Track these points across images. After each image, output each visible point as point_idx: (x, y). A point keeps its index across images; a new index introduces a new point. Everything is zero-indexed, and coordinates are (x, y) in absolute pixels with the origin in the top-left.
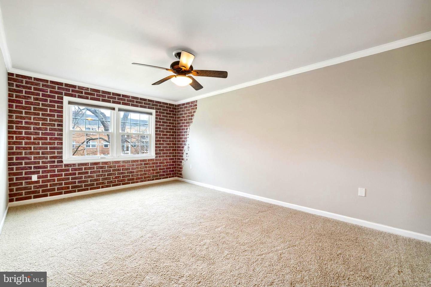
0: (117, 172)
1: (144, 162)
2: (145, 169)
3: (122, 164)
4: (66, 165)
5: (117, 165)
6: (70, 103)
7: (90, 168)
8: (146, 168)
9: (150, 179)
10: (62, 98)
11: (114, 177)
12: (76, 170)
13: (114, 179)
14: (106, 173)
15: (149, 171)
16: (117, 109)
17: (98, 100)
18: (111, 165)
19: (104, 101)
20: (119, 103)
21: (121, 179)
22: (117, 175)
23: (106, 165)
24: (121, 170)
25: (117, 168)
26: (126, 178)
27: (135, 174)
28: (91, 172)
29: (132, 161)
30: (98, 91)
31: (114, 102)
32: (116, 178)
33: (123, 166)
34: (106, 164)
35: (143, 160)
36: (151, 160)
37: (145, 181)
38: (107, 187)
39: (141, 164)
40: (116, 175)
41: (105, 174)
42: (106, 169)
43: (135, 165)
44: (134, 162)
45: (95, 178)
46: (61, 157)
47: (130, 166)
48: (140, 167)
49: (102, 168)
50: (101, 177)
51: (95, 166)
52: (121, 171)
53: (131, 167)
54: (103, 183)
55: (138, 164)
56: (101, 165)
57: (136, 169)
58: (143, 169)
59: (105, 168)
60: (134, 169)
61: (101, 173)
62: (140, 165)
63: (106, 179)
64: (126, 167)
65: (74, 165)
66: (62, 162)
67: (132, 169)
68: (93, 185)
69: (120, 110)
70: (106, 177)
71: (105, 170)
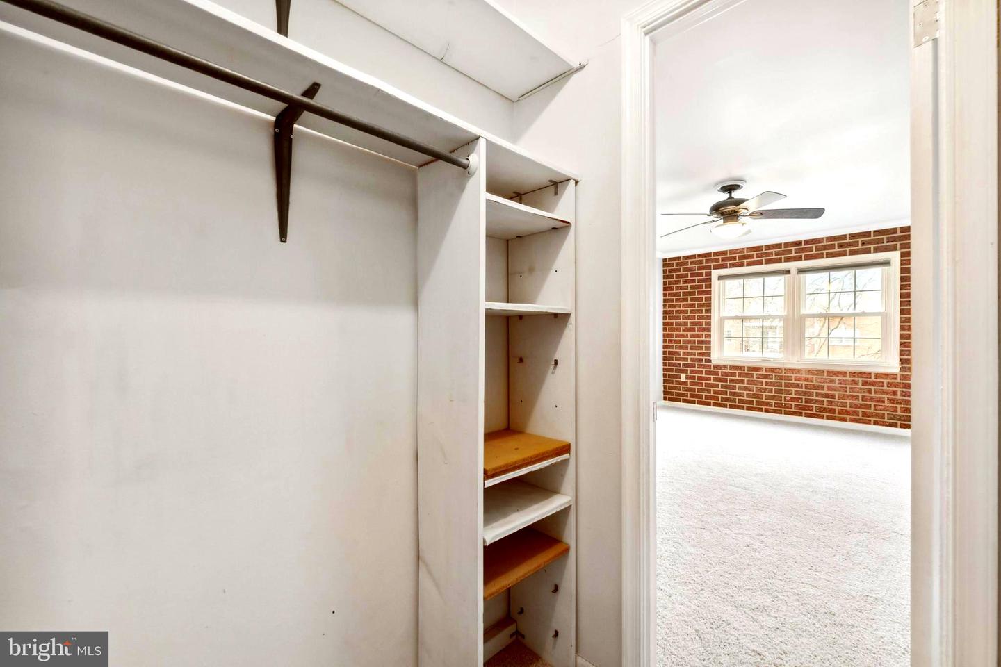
0: (794, 389)
1: (862, 377)
2: (867, 394)
3: (804, 375)
4: (716, 366)
5: (794, 376)
6: (720, 278)
7: (747, 375)
8: (869, 391)
9: (883, 422)
10: (710, 274)
11: (788, 397)
12: (727, 374)
13: (788, 401)
14: (774, 388)
15: (878, 401)
16: (794, 271)
17: (760, 263)
18: (783, 374)
19: (768, 262)
20: (800, 259)
21: (803, 404)
22: (793, 396)
23: (774, 374)
24: (802, 386)
25: (793, 381)
26: (815, 406)
27: (836, 400)
28: (748, 381)
29: (828, 372)
30: (758, 248)
31: (788, 260)
32: (792, 399)
33: (807, 380)
34: (773, 372)
35: (860, 373)
36: (886, 375)
37: (864, 423)
38: (775, 412)
39: (853, 380)
40: (791, 394)
41: (772, 390)
42: (774, 380)
43: (837, 382)
44: (835, 374)
45: (754, 392)
46: (709, 355)
47: (824, 382)
48: (851, 388)
49: (766, 377)
50: (765, 392)
51: (755, 373)
52: (804, 390)
53: (826, 385)
54: (767, 404)
55: (844, 381)
56: (764, 373)
57: (840, 391)
58: (858, 392)
59: (772, 379)
60: (835, 390)
61: (764, 386)
62: (851, 384)
63: (773, 398)
64: (815, 383)
65: (725, 367)
66: (710, 361)
67: (829, 388)
68: (751, 402)
69: (801, 271)
70: (773, 394)
71: (770, 382)
